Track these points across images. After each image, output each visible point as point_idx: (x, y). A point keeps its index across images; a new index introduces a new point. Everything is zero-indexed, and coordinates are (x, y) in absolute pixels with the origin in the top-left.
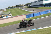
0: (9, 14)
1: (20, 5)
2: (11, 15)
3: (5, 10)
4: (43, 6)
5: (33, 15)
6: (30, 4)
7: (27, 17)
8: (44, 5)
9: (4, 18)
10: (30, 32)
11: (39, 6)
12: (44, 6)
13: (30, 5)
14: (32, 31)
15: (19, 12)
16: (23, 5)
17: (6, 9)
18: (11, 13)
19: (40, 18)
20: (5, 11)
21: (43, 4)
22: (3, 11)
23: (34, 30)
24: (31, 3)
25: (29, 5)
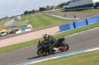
0: (26, 26)
1: (48, 7)
2: (31, 26)
3: (19, 18)
4: (93, 8)
5: (74, 24)
6: (67, 5)
7: (61, 30)
8: (94, 5)
9: (17, 32)
10: (68, 58)
11: (84, 8)
12: (95, 7)
13: (68, 7)
14: (72, 56)
15: (45, 21)
16: (53, 7)
17: (21, 15)
18: (30, 23)
19: (87, 30)
20: (19, 20)
21: (92, 4)
22: (15, 20)
23: (76, 55)
24: (69, 2)
25: (64, 7)
